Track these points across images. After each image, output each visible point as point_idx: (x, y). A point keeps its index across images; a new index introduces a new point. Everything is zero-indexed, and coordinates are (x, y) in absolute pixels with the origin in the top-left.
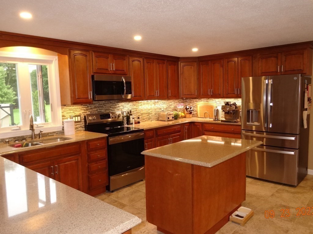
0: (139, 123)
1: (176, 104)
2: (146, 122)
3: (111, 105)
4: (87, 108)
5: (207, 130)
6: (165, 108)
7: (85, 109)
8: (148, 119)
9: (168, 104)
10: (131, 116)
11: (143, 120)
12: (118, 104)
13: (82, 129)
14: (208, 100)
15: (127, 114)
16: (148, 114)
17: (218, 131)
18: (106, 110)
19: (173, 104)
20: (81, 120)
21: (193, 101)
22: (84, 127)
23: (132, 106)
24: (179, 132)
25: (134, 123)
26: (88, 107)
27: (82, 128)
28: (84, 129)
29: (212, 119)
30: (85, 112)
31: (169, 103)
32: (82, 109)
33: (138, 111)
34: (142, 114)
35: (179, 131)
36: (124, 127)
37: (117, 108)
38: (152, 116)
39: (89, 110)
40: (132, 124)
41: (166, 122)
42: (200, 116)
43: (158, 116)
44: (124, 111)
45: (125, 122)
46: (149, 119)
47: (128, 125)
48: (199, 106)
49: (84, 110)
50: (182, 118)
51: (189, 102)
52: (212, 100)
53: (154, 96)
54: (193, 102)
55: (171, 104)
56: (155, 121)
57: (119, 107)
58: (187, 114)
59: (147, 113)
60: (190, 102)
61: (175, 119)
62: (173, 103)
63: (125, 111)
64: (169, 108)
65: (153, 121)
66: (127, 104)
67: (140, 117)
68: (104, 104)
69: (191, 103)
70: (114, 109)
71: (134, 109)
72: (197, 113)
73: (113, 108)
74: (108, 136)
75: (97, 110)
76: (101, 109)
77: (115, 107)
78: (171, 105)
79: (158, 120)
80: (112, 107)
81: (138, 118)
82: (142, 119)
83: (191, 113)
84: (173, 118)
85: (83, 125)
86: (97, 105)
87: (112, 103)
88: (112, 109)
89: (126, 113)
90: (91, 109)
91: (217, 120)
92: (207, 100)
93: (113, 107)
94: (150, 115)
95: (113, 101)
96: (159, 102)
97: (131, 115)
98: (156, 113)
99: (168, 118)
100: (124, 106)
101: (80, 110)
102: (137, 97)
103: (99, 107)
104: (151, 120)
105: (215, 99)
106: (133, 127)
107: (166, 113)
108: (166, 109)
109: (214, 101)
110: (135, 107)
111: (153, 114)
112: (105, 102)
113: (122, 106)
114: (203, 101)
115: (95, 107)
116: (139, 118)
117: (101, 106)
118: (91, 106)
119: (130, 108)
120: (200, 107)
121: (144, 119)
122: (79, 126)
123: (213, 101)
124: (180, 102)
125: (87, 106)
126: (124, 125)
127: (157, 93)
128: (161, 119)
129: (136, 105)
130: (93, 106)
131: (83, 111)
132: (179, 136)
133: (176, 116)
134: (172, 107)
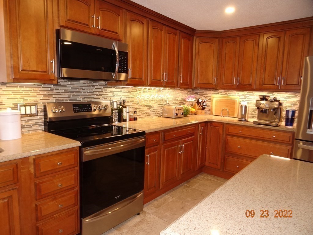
0: (135, 119)
1: (184, 95)
2: (145, 119)
3: (94, 89)
4: (51, 93)
5: (230, 134)
6: (171, 100)
7: (45, 93)
8: (148, 114)
9: (174, 95)
10: (124, 109)
11: (142, 116)
12: (106, 89)
13: (39, 128)
14: (228, 93)
15: (119, 106)
16: (148, 107)
17: (249, 136)
18: (85, 97)
19: (180, 96)
20: (37, 111)
21: (206, 93)
22: (43, 124)
23: (127, 94)
25: (128, 120)
26: (52, 90)
27: (40, 125)
28: (43, 128)
29: (237, 119)
30: (47, 98)
31: (176, 94)
32: (41, 93)
33: (135, 102)
34: (140, 107)
36: (113, 125)
37: (103, 96)
38: (154, 110)
39: (54, 96)
40: (125, 120)
42: (215, 113)
43: (161, 110)
44: (114, 100)
45: (116, 117)
46: (150, 114)
47: (119, 122)
48: (214, 100)
49: (45, 95)
51: (200, 94)
52: (233, 93)
53: (160, 80)
54: (206, 94)
55: (178, 95)
56: (157, 117)
57: (106, 94)
58: (198, 109)
59: (147, 106)
62: (181, 94)
63: (116, 100)
64: (175, 100)
65: (154, 118)
66: (119, 90)
67: (138, 111)
68: (81, 87)
69: (202, 95)
70: (99, 97)
71: (129, 98)
72: (212, 109)
73: (97, 95)
75: (69, 97)
76: (76, 94)
77: (101, 93)
78: (178, 97)
79: (161, 116)
80: (95, 93)
81: (135, 112)
82: (140, 114)
83: (203, 108)
85: (41, 121)
86: (69, 88)
87: (96, 87)
88: (95, 96)
89: (117, 105)
90: (58, 93)
91: (243, 120)
92: (226, 93)
93: (98, 93)
94: (152, 109)
95: (97, 84)
96: (165, 91)
97: (125, 107)
98: (159, 106)
100: (115, 93)
101: (35, 94)
102: (136, 79)
103: (72, 92)
104: (152, 115)
105: (238, 92)
106: (127, 125)
107: (174, 107)
109: (237, 94)
110: (131, 96)
111: (156, 106)
112: (84, 85)
113: (111, 92)
114: (220, 94)
115: (66, 92)
117: (77, 90)
118: (58, 89)
119: (124, 97)
120: (216, 101)
121: (143, 114)
122: (34, 122)
123: (235, 94)
124: (189, 93)
125: (49, 89)
126: (112, 122)
127: (164, 76)
128: (165, 115)
129: (132, 93)
130: (61, 89)
131: (42, 97)
134: (180, 99)
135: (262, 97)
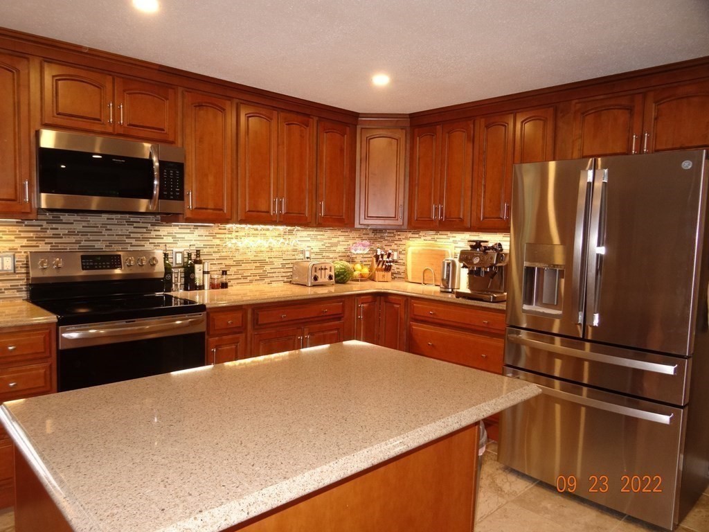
0: (224, 285)
1: (351, 242)
2: (251, 287)
3: (131, 229)
4: (42, 235)
5: (417, 317)
6: (316, 250)
7: (31, 235)
8: (258, 278)
9: (325, 241)
10: (197, 266)
11: (242, 281)
12: (156, 228)
13: (18, 294)
14: (436, 236)
15: (186, 260)
16: (258, 264)
17: (448, 323)
18: (112, 243)
19: (341, 243)
20: (15, 267)
21: (400, 237)
22: (24, 288)
23: (206, 238)
24: (339, 319)
25: (207, 286)
26: (44, 230)
27: (19, 290)
28: (24, 295)
29: (438, 289)
30: (34, 243)
31: (329, 238)
32: (23, 235)
33: (223, 254)
34: (238, 263)
35: (338, 317)
36: (171, 297)
37: (151, 241)
38: (273, 271)
39: (47, 240)
40: (202, 287)
41: (310, 288)
42: (413, 278)
43: (291, 270)
44: (175, 250)
45: (178, 278)
46: (262, 277)
47: (186, 289)
48: (410, 251)
49: (29, 239)
50: (361, 281)
51: (389, 238)
52: (445, 237)
53: (268, 212)
54: (400, 240)
55: (335, 240)
56: (281, 284)
57: (158, 237)
58: (377, 270)
59: (255, 261)
60: (392, 239)
61: (337, 282)
62: (342, 238)
63: (181, 250)
64: (330, 252)
65: (274, 284)
66: (188, 231)
67: (231, 271)
68: (104, 225)
69: (393, 241)
70: (142, 243)
71: (211, 246)
72: (406, 269)
73: (137, 239)
74: (56, 320)
75: (78, 242)
76: (91, 238)
77: (146, 235)
78: (336, 245)
79: (291, 281)
80: (132, 235)
81: (224, 273)
82: (240, 276)
83: (388, 269)
84: (330, 277)
85: (21, 282)
86: (78, 227)
87: (135, 225)
88: (133, 242)
89: (183, 258)
90: (57, 236)
91: (450, 290)
92: (433, 237)
93: (139, 235)
94: (268, 268)
95: (138, 220)
96: (300, 234)
97: (200, 262)
98: (284, 262)
99: (316, 278)
100: (178, 236)
101: (12, 237)
102: (209, 211)
103: (84, 234)
104: (267, 280)
105: (454, 235)
106: (204, 297)
107: (310, 264)
108: (317, 254)
109: (452, 239)
110: (217, 242)
111: (278, 263)
112: (110, 221)
113: (169, 234)
114: (423, 238)
115: (71, 233)
116: (226, 274)
117: (95, 230)
118: (57, 229)
119: (200, 245)
120: (413, 253)
121: (245, 278)
122: (8, 284)
123: (448, 238)
124: (364, 237)
125: (39, 229)
126: (170, 290)
127: (277, 205)
128: (296, 279)
129: (218, 236)
130: (62, 229)
131: (25, 242)
132: (338, 329)
133: (342, 273)
134: (340, 248)
135: (474, 244)
